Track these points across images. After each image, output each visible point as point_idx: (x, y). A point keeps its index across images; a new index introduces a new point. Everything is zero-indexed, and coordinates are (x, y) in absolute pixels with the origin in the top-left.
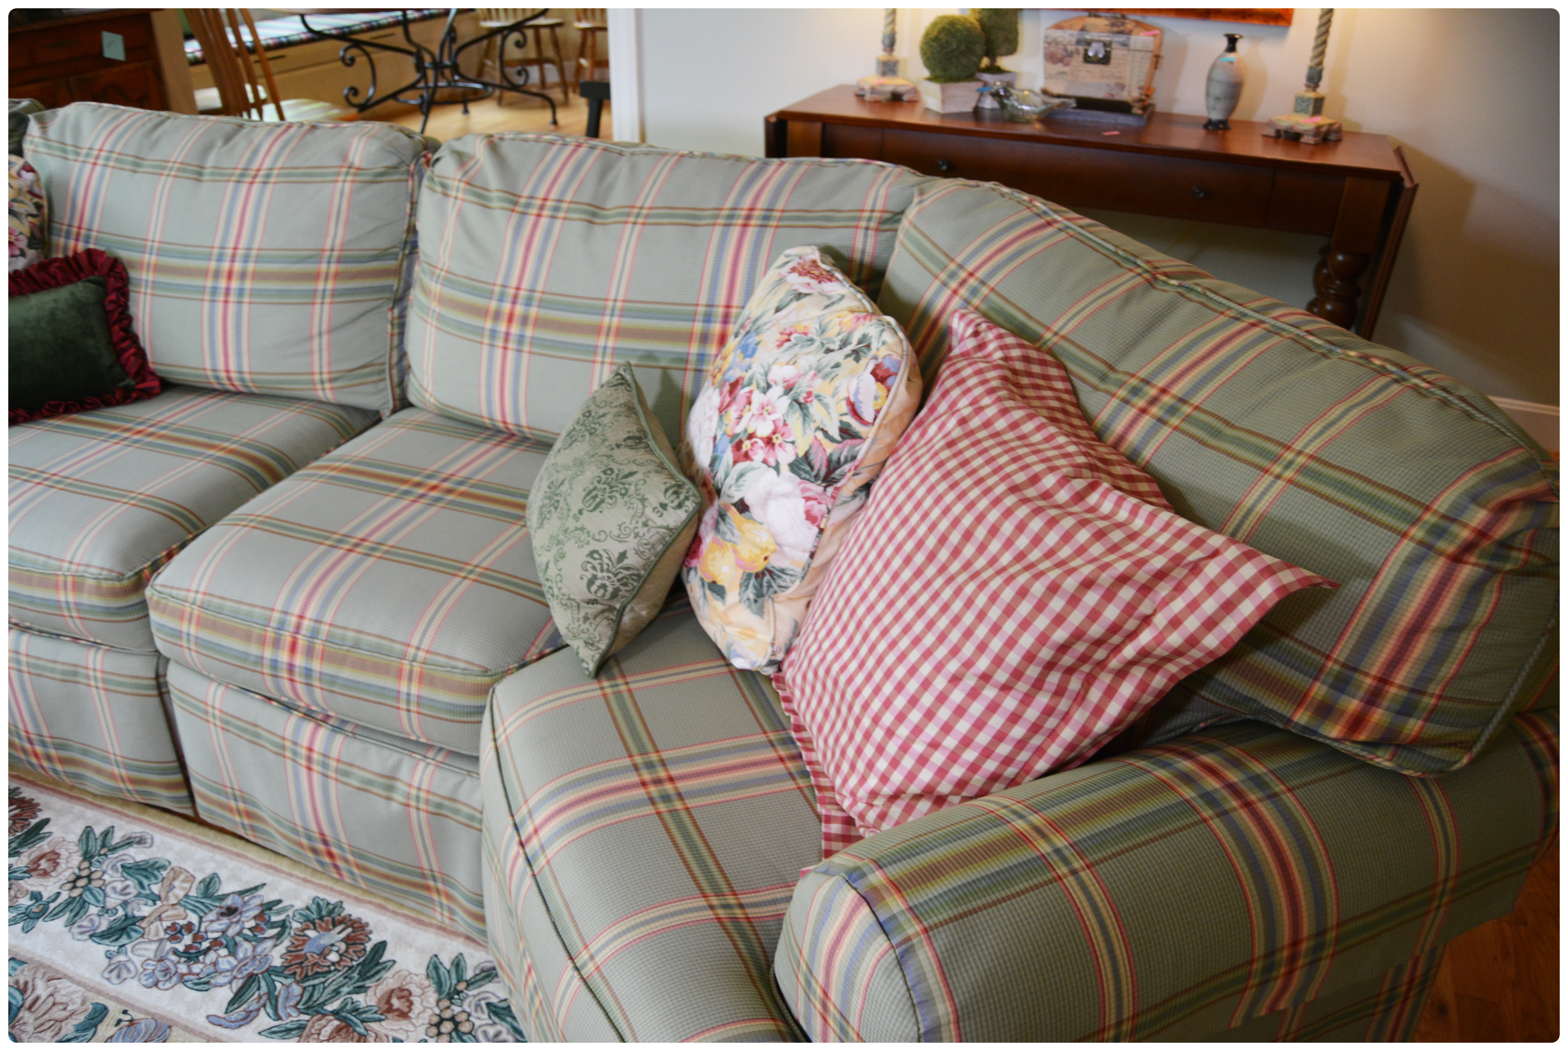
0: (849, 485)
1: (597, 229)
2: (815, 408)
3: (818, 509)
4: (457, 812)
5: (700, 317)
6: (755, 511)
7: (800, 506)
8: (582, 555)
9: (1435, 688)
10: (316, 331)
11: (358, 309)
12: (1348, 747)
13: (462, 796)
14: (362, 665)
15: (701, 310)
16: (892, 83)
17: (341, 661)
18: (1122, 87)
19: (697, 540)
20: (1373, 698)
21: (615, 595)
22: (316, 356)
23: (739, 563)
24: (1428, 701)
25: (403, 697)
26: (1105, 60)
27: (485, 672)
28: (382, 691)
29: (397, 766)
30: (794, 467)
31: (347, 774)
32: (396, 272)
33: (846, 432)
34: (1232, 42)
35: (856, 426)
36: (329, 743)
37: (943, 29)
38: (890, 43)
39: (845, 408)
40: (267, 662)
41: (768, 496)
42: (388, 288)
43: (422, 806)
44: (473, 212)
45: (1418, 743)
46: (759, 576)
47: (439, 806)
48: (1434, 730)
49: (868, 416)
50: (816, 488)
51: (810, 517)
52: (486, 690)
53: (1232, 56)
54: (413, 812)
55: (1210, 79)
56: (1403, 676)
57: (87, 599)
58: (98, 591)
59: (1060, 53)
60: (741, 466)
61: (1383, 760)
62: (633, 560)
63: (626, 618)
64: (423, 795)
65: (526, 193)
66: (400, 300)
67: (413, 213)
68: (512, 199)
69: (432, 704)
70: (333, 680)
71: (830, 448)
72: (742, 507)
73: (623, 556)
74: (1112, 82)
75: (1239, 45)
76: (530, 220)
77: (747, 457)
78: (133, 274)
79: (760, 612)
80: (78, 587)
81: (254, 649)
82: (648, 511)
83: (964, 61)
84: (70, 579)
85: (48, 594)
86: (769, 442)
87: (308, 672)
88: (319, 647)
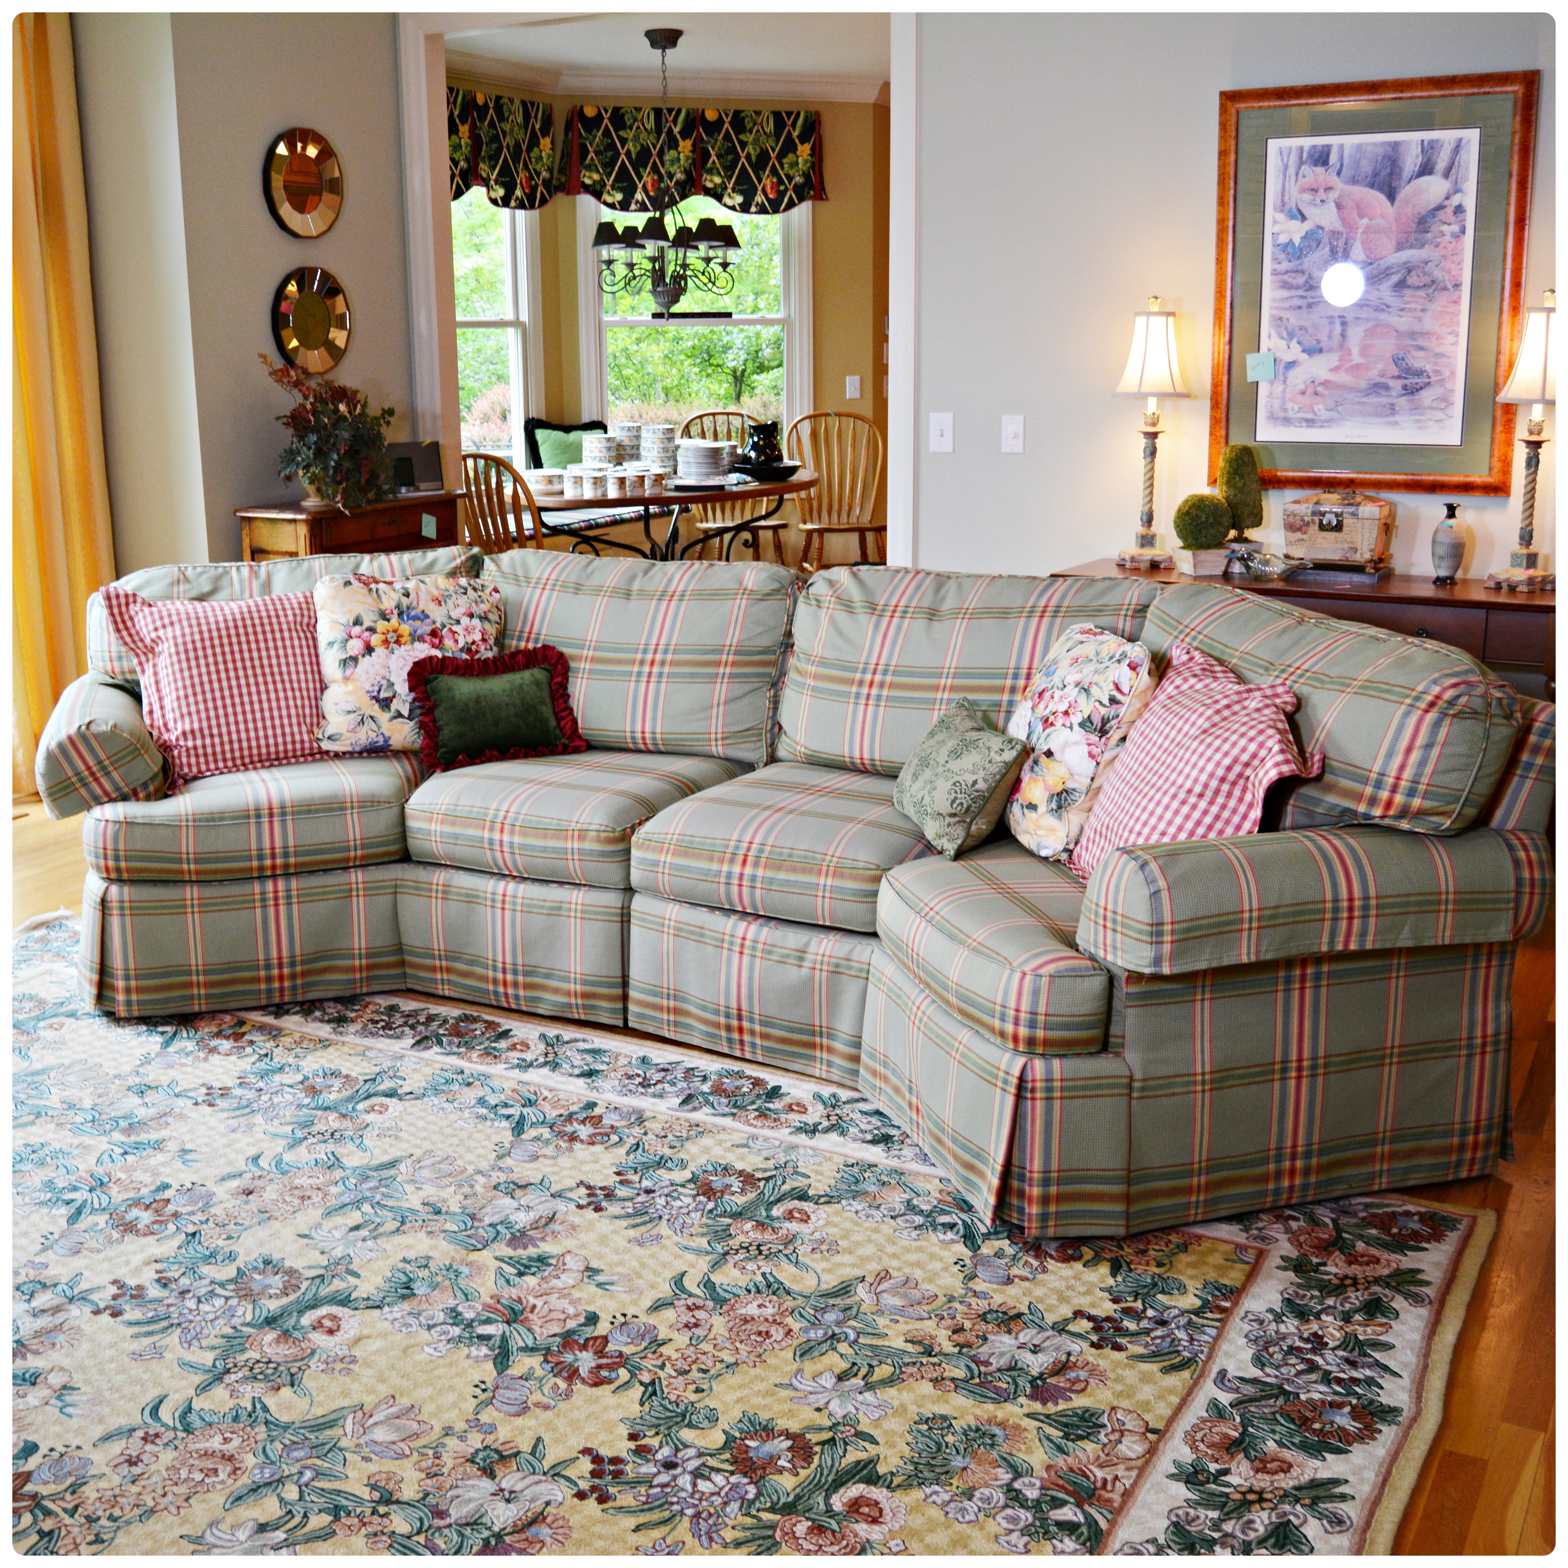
0: (1116, 736)
1: (936, 624)
2: (1094, 690)
3: (1096, 751)
4: (850, 968)
5: (1010, 676)
6: (1057, 755)
7: (1086, 749)
8: (948, 785)
9: (1424, 780)
10: (715, 702)
11: (747, 687)
12: (1387, 822)
13: (855, 956)
14: (794, 870)
15: (1011, 671)
16: (1149, 553)
17: (779, 868)
18: (1355, 550)
19: (1018, 781)
20: (1394, 789)
21: (968, 809)
22: (714, 721)
23: (1046, 788)
24: (1421, 787)
25: (821, 888)
26: (1339, 527)
27: (878, 867)
28: (808, 885)
29: (808, 944)
30: (1082, 725)
31: (770, 952)
32: (773, 664)
33: (1113, 701)
34: (1452, 511)
35: (1119, 696)
36: (758, 933)
37: (1194, 505)
38: (1149, 520)
39: (1112, 687)
40: (723, 874)
41: (1065, 745)
42: (769, 674)
43: (825, 967)
44: (842, 616)
45: (1421, 813)
46: (1059, 794)
47: (837, 965)
48: (1428, 804)
49: (1126, 691)
50: (1094, 738)
51: (1091, 756)
52: (877, 880)
53: (1452, 522)
54: (817, 972)
55: (1434, 542)
56: (1407, 774)
57: (587, 845)
59: (1298, 523)
60: (1048, 731)
61: (1404, 825)
62: (981, 785)
63: (973, 828)
64: (826, 959)
65: (882, 602)
66: (776, 684)
67: (790, 622)
68: (872, 607)
69: (841, 889)
70: (772, 881)
71: (1103, 711)
72: (1049, 754)
73: (975, 782)
74: (1346, 546)
75: (1457, 512)
76: (886, 620)
77: (1052, 724)
78: (573, 664)
79: (1060, 818)
80: (582, 838)
81: (715, 866)
82: (993, 754)
83: (1212, 531)
84: (576, 833)
86: (1066, 713)
87: (753, 878)
88: (763, 860)
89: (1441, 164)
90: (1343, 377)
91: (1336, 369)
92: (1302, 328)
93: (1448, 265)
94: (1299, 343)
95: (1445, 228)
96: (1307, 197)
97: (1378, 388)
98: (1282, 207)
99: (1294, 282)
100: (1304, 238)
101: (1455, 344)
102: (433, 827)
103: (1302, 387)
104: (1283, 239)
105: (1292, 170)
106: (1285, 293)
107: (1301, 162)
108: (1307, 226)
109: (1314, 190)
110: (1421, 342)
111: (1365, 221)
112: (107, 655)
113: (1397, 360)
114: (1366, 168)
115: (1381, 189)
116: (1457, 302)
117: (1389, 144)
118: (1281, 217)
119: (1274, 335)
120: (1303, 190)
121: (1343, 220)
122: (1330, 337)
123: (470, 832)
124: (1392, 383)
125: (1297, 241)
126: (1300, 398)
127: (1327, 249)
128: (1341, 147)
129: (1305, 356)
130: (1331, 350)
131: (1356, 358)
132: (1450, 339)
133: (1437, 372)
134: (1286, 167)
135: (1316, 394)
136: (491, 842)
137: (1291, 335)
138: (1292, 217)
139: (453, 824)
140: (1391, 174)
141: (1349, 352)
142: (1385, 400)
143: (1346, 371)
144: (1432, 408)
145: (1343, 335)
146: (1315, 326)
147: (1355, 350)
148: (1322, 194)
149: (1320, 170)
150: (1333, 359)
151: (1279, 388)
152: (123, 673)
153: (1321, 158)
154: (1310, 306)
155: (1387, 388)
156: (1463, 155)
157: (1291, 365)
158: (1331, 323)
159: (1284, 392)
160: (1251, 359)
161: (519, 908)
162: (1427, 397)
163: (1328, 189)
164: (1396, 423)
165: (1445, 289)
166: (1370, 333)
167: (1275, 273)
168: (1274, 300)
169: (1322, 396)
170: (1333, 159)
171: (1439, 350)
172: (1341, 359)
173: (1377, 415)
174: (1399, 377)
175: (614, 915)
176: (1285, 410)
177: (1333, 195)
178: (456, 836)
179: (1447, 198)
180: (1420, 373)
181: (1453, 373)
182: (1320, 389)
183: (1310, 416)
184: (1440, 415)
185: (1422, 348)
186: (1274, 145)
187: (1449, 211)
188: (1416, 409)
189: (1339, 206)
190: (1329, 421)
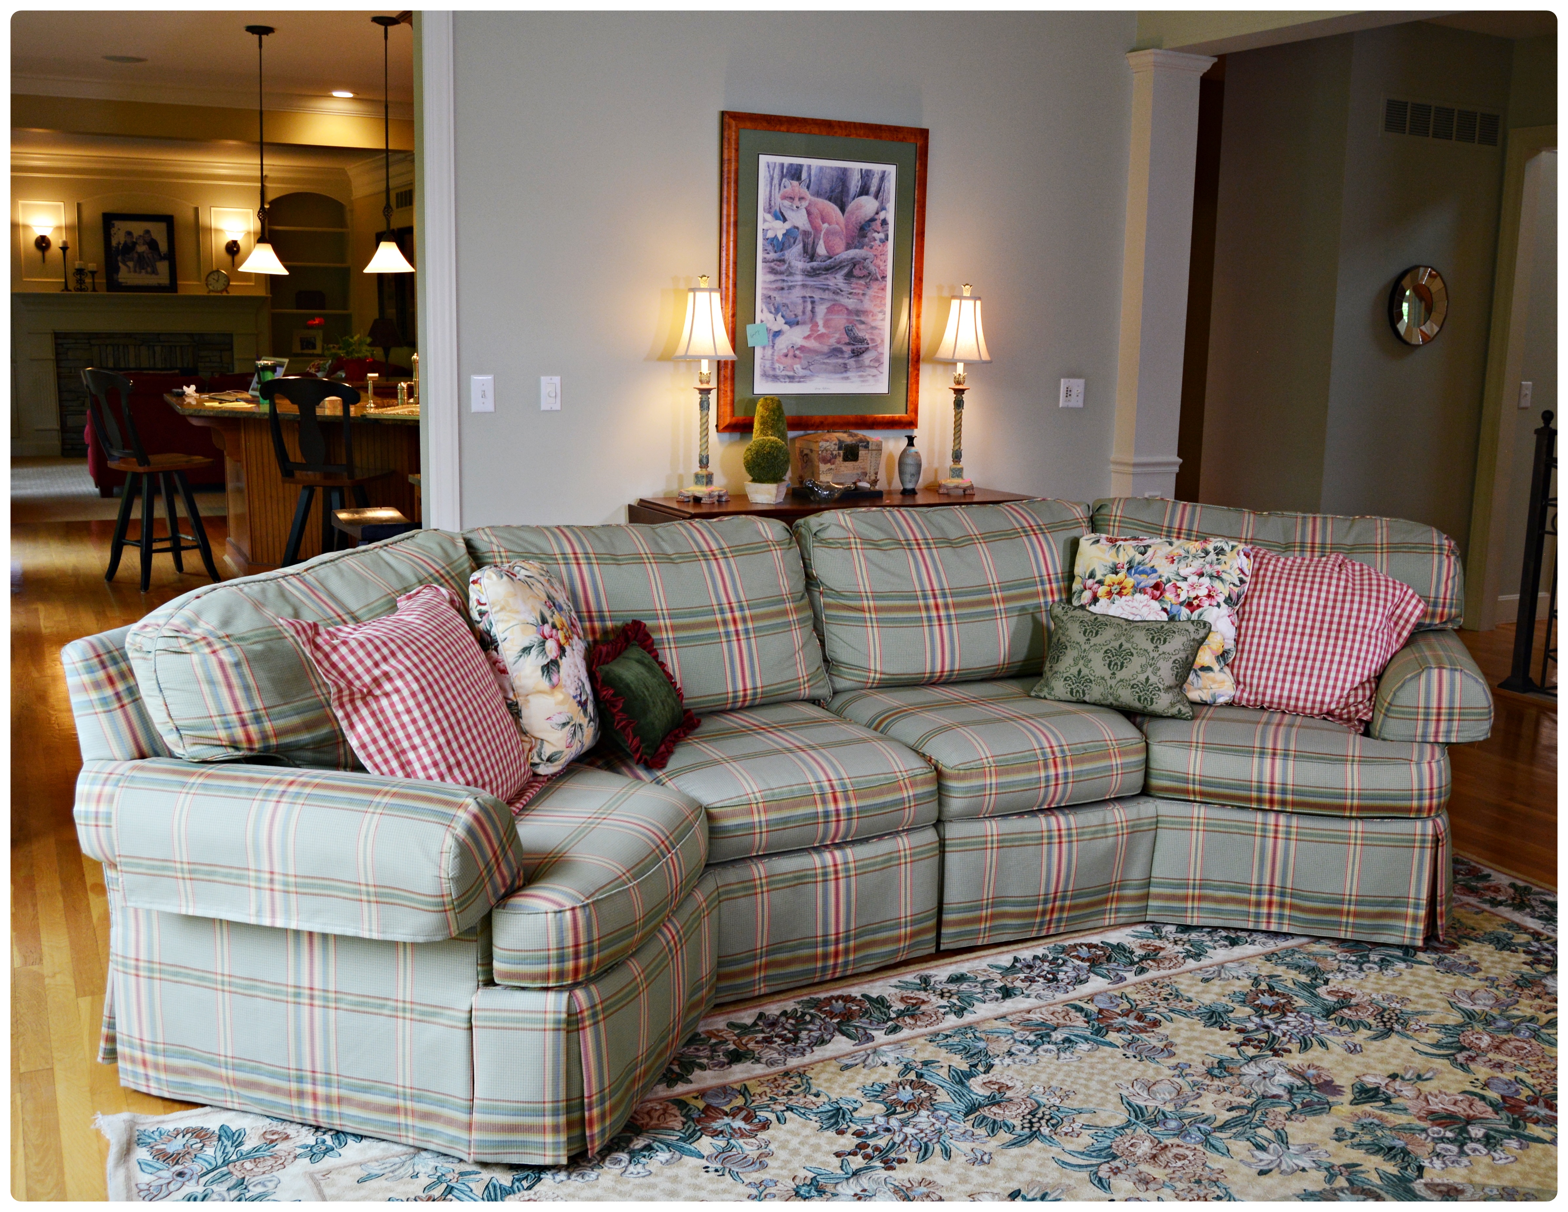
1: (958, 551)
2: (1225, 576)
4: (1143, 825)
6: (1213, 628)
7: (1228, 619)
10: (797, 648)
13: (1143, 814)
14: (1090, 759)
15: (1038, 579)
22: (800, 665)
23: (1212, 653)
25: (1113, 768)
26: (856, 458)
27: (1141, 740)
30: (1226, 602)
31: (1083, 834)
33: (1242, 581)
34: (911, 440)
36: (1068, 822)
38: (707, 462)
40: (1043, 780)
41: (1217, 619)
44: (874, 554)
46: (1222, 655)
47: (1133, 826)
49: (1247, 573)
50: (1232, 610)
51: (1232, 623)
53: (913, 449)
54: (1121, 838)
55: (901, 464)
57: (920, 790)
58: (925, 782)
59: (829, 456)
67: (808, 565)
69: (1126, 765)
70: (1079, 773)
71: (1237, 590)
74: (859, 472)
76: (917, 553)
77: (1199, 606)
78: (655, 636)
79: (1226, 672)
80: (913, 785)
81: (1034, 775)
84: (907, 781)
85: (897, 796)
86: (1209, 596)
87: (1066, 775)
88: (1068, 758)
89: (873, 189)
90: (812, 344)
91: (807, 338)
92: (785, 305)
93: (878, 262)
94: (783, 316)
95: (876, 235)
96: (787, 203)
97: (836, 352)
98: (769, 209)
99: (778, 268)
100: (784, 235)
101: (883, 320)
102: (756, 818)
103: (785, 351)
104: (770, 235)
105: (776, 181)
106: (772, 277)
107: (782, 176)
108: (787, 225)
109: (792, 199)
110: (863, 319)
111: (826, 225)
112: (234, 718)
113: (848, 331)
114: (826, 185)
115: (835, 203)
116: (883, 289)
117: (840, 168)
118: (769, 217)
119: (765, 310)
120: (784, 198)
121: (811, 222)
122: (804, 313)
123: (801, 811)
124: (845, 348)
125: (780, 237)
126: (784, 359)
127: (801, 245)
128: (809, 167)
129: (786, 327)
130: (804, 323)
131: (822, 330)
132: (880, 316)
133: (873, 340)
134: (772, 179)
135: (795, 356)
136: (826, 814)
137: (777, 310)
138: (776, 218)
139: (779, 808)
140: (842, 191)
141: (816, 325)
142: (840, 361)
143: (815, 339)
144: (870, 367)
145: (813, 311)
146: (794, 304)
147: (821, 323)
148: (797, 202)
149: (795, 183)
150: (805, 330)
151: (769, 352)
152: (265, 737)
153: (795, 173)
154: (790, 288)
155: (841, 351)
156: (886, 184)
157: (777, 334)
158: (804, 302)
159: (772, 355)
160: (750, 328)
161: (853, 873)
162: (867, 358)
163: (801, 199)
164: (847, 378)
165: (877, 279)
166: (830, 310)
167: (765, 261)
168: (764, 282)
169: (800, 358)
170: (804, 175)
171: (873, 324)
172: (811, 330)
173: (835, 372)
174: (848, 344)
175: (932, 850)
176: (774, 369)
177: (805, 204)
178: (786, 820)
179: (877, 213)
180: (862, 341)
181: (883, 341)
182: (797, 352)
183: (791, 374)
184: (874, 371)
185: (863, 323)
186: (764, 159)
187: (878, 222)
188: (860, 367)
189: (809, 213)
190: (804, 377)
